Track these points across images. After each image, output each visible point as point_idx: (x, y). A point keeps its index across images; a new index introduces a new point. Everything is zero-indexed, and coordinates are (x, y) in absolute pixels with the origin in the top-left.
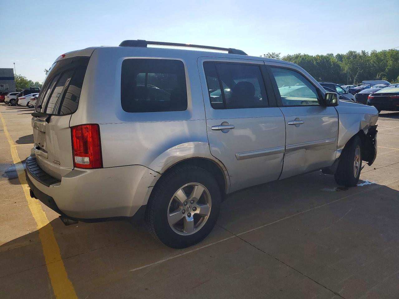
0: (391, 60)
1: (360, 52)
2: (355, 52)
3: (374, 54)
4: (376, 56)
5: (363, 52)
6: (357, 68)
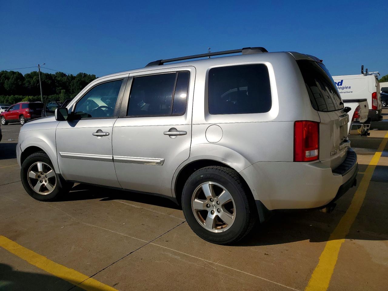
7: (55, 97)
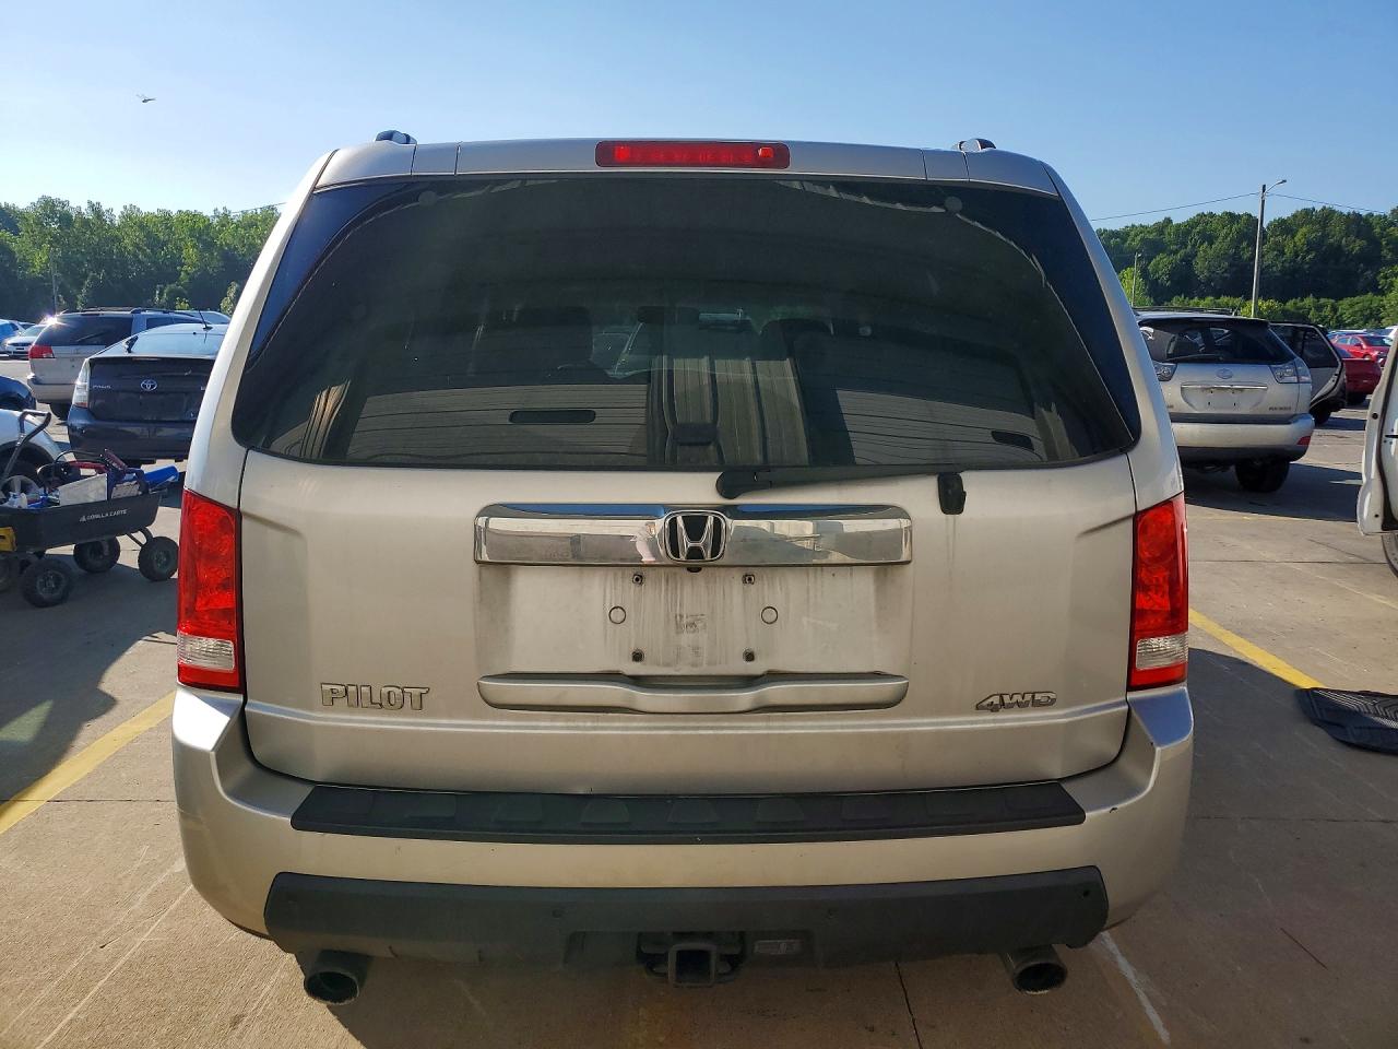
0: (194, 246)
1: (84, 207)
2: (63, 204)
3: (133, 219)
4: (139, 227)
5: (96, 209)
6: (80, 264)
7: (1367, 304)
